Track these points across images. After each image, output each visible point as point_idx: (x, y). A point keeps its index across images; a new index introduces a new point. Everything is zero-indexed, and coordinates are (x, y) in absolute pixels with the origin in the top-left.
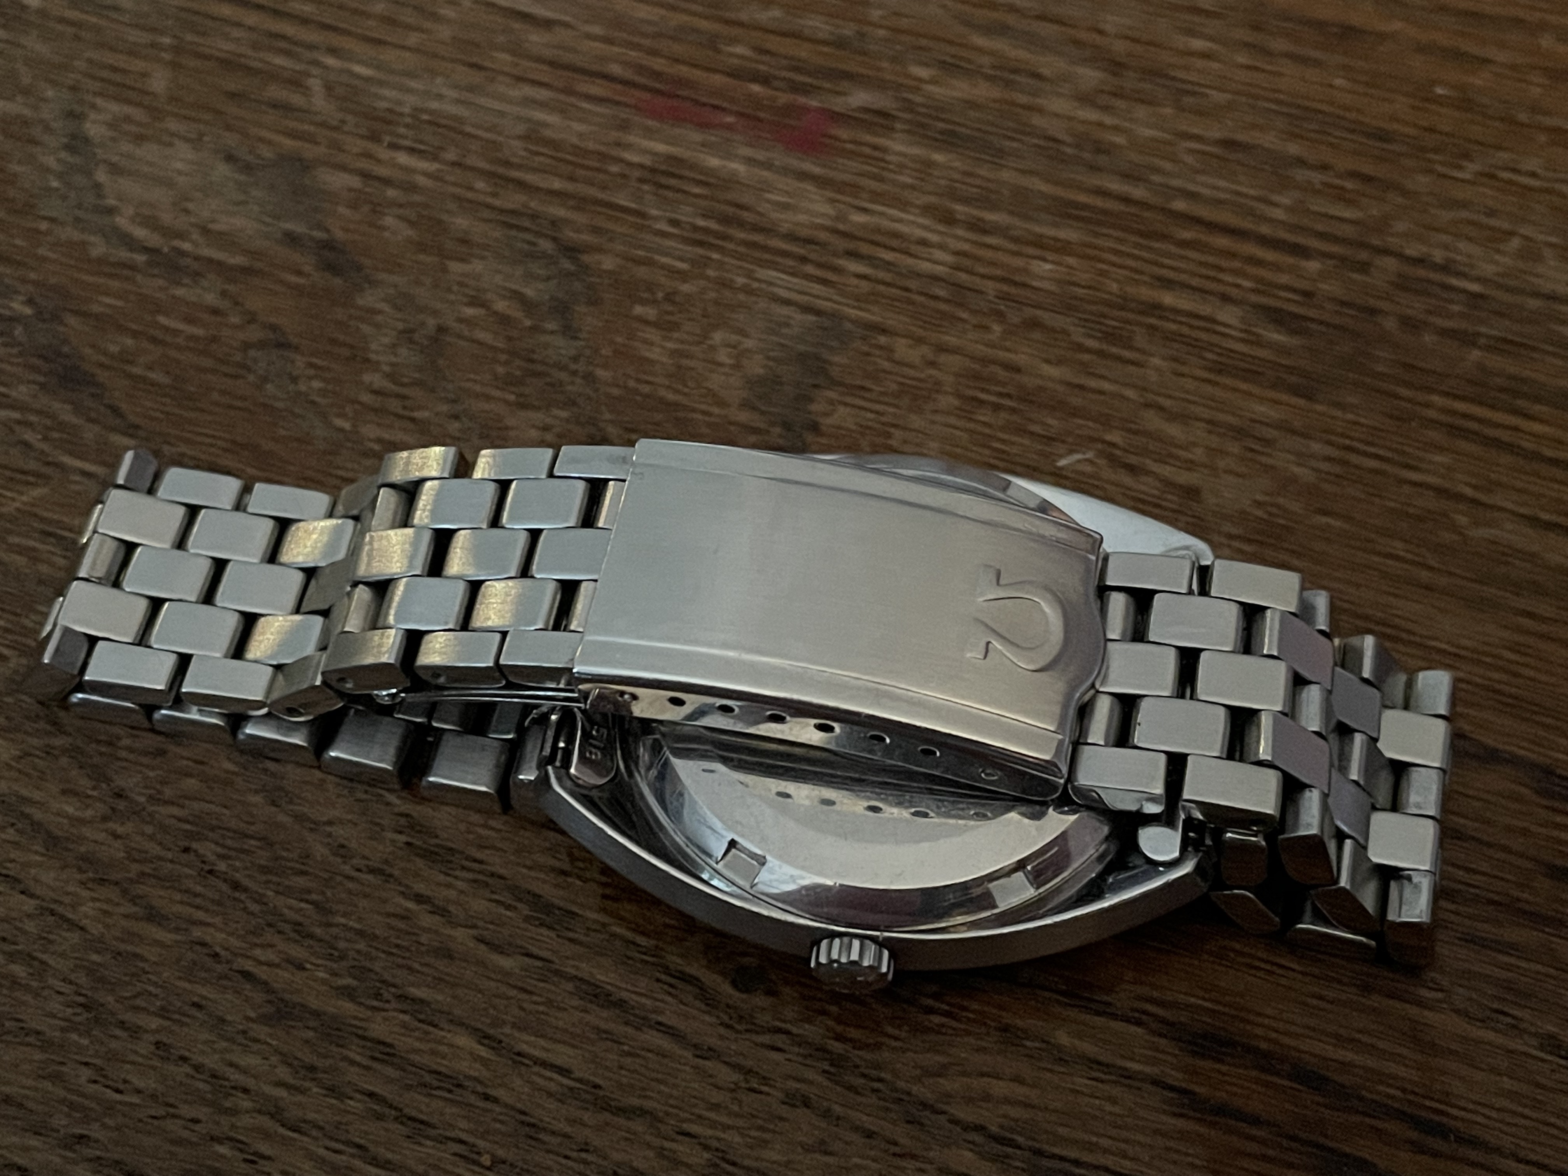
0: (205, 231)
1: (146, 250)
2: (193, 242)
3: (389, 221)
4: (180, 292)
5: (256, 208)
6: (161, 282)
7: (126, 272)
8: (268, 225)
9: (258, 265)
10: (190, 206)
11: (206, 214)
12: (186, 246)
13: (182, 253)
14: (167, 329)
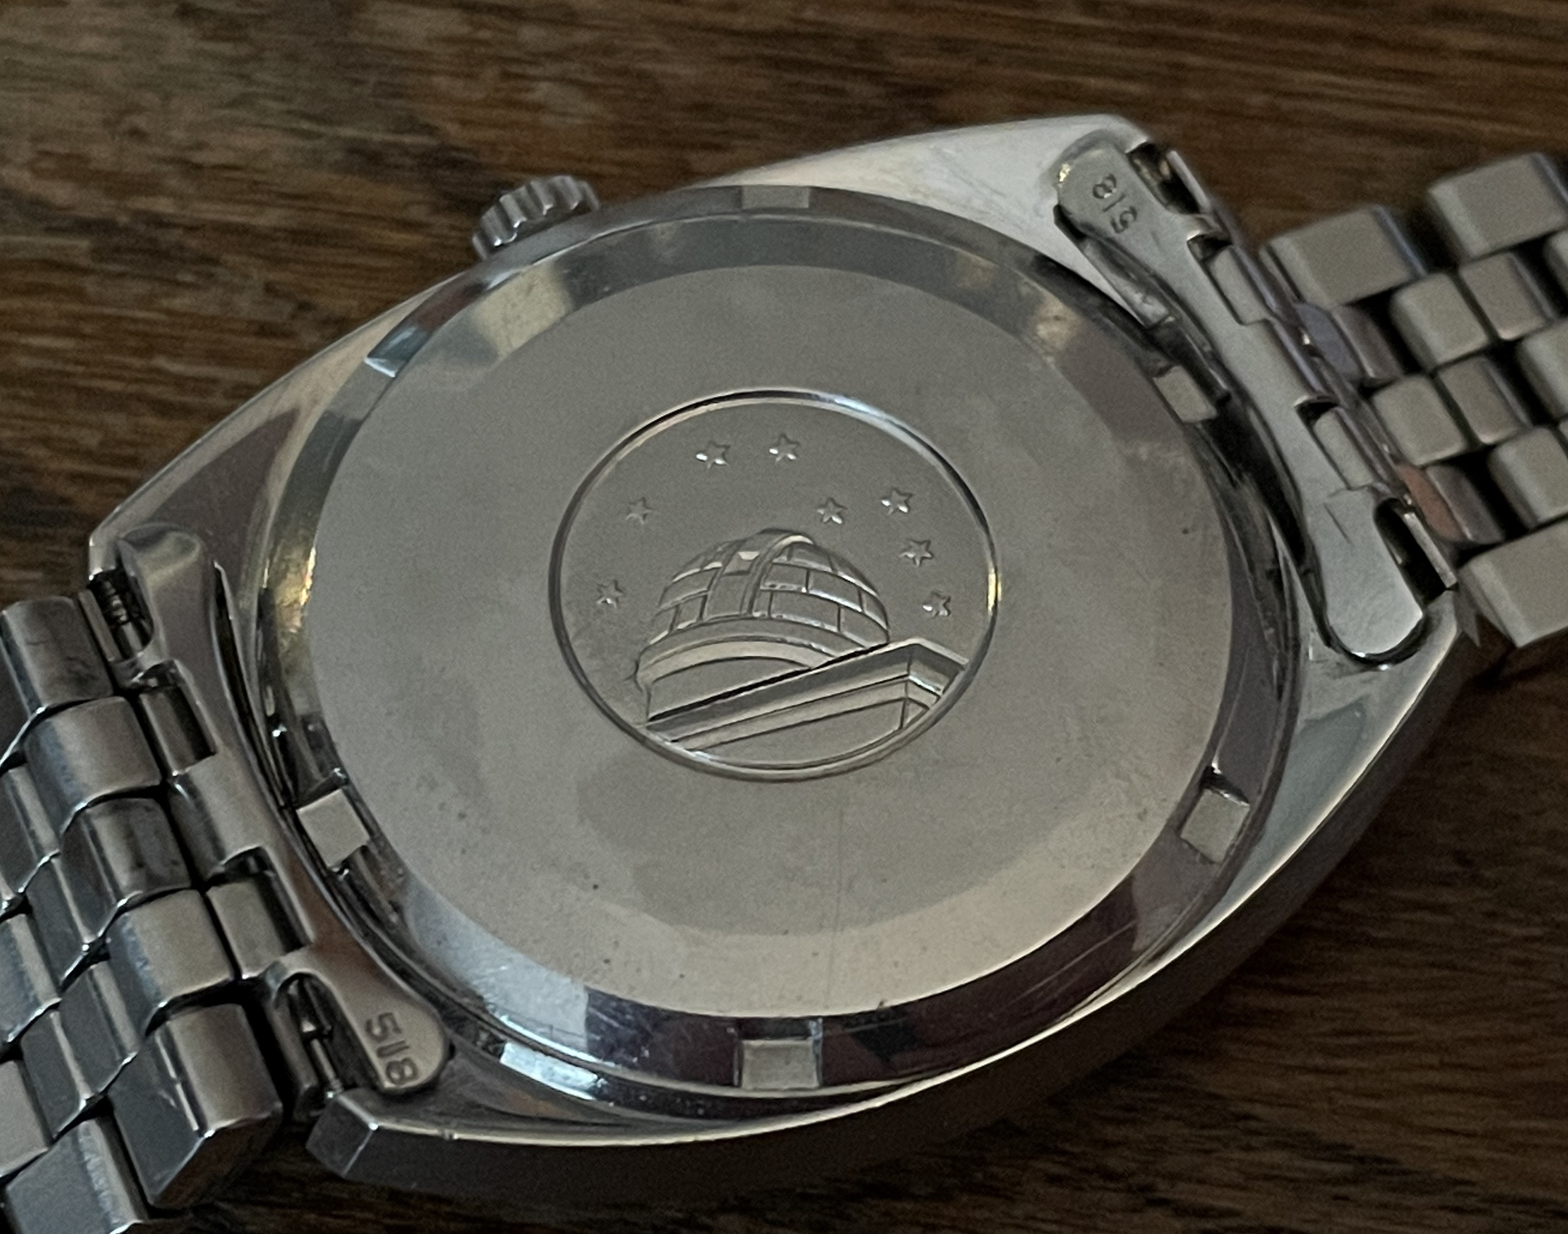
0: (191, 169)
1: (84, 227)
2: (173, 194)
3: (542, 91)
4: (182, 302)
5: (274, 106)
6: (139, 288)
7: (57, 279)
8: (307, 135)
9: (321, 220)
10: (141, 121)
11: (178, 135)
12: (163, 206)
13: (159, 222)
14: (179, 382)
